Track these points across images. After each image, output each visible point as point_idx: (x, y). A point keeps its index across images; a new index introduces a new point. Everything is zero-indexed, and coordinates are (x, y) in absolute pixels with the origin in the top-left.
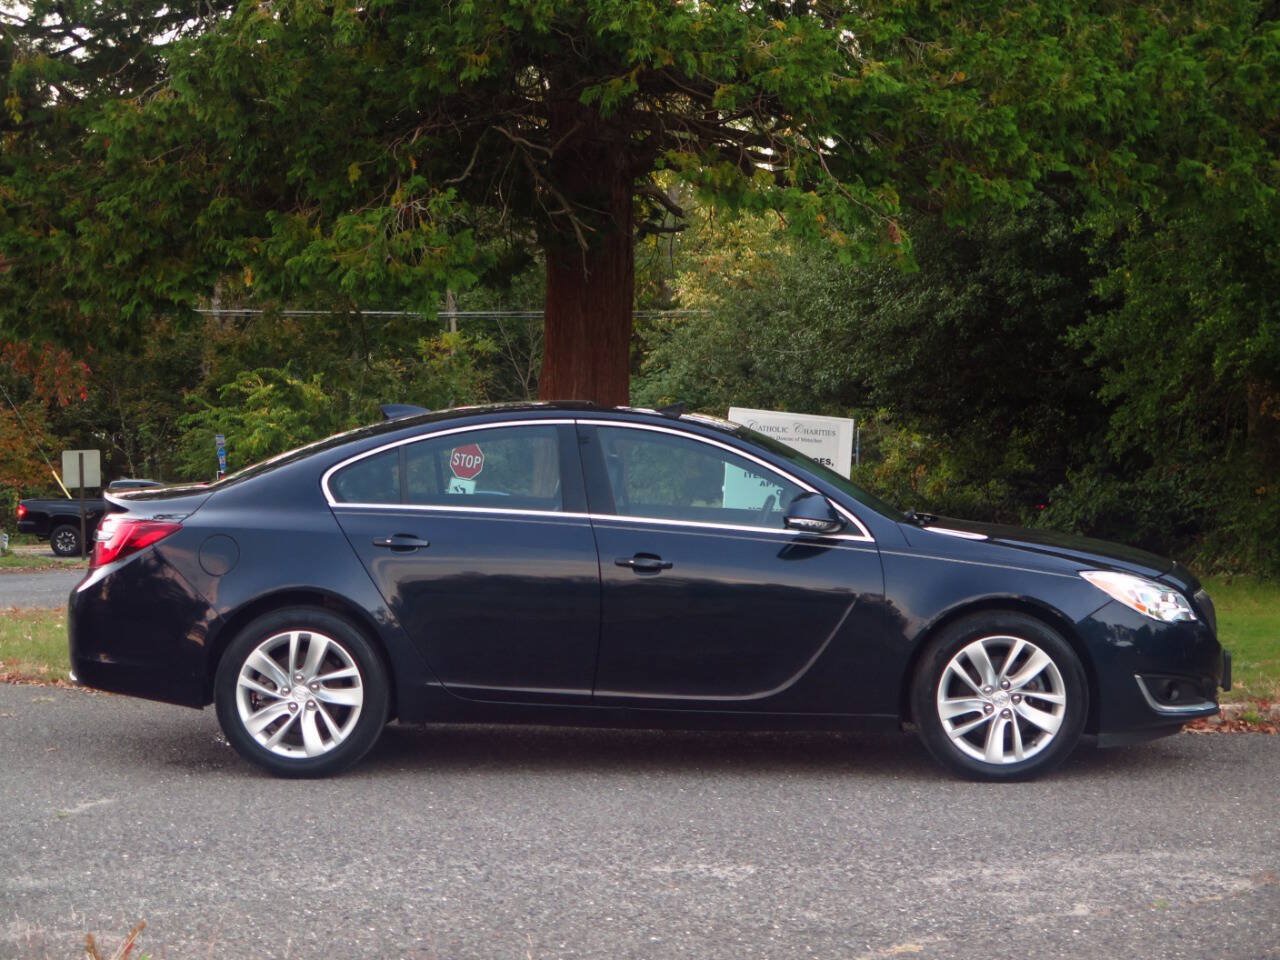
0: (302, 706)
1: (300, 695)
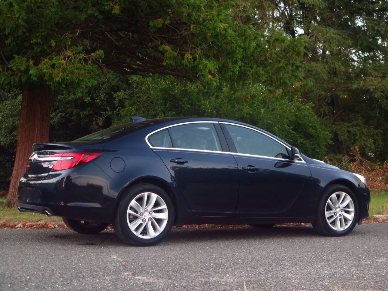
0: (147, 220)
1: (147, 216)
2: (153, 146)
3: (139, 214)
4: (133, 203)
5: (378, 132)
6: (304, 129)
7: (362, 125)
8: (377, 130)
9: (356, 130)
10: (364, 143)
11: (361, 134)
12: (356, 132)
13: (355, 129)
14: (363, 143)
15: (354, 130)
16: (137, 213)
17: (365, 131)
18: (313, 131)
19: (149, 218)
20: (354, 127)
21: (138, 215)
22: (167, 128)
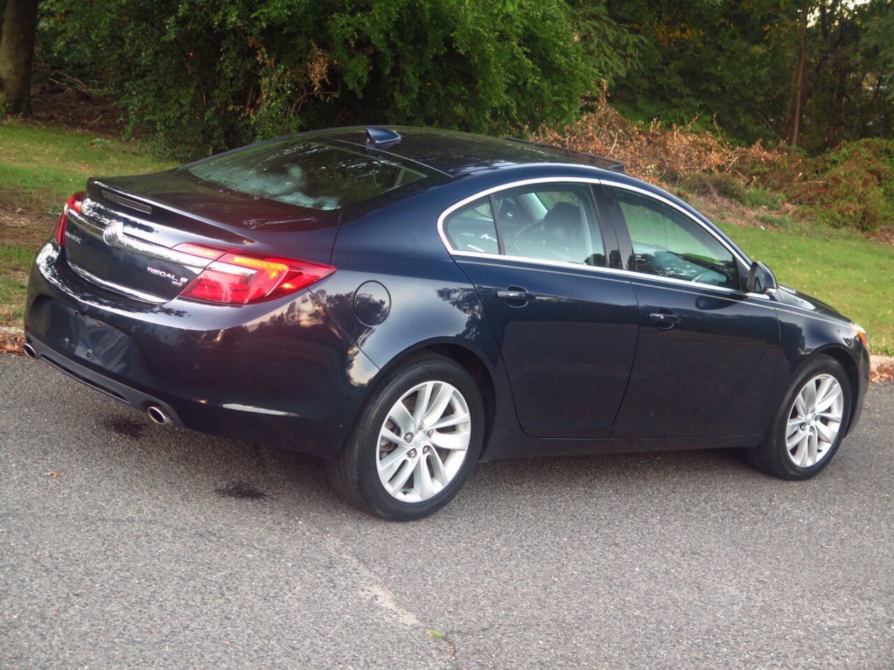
2: (455, 247)
3: (403, 435)
4: (398, 409)
5: (637, 40)
6: (543, 53)
7: (605, 18)
8: (635, 36)
9: (591, 29)
10: (606, 63)
11: (601, 41)
12: (589, 33)
13: (590, 24)
14: (603, 63)
15: (587, 26)
16: (398, 433)
17: (610, 33)
18: (563, 60)
19: (424, 448)
20: (587, 21)
21: (401, 439)
22: (488, 196)
